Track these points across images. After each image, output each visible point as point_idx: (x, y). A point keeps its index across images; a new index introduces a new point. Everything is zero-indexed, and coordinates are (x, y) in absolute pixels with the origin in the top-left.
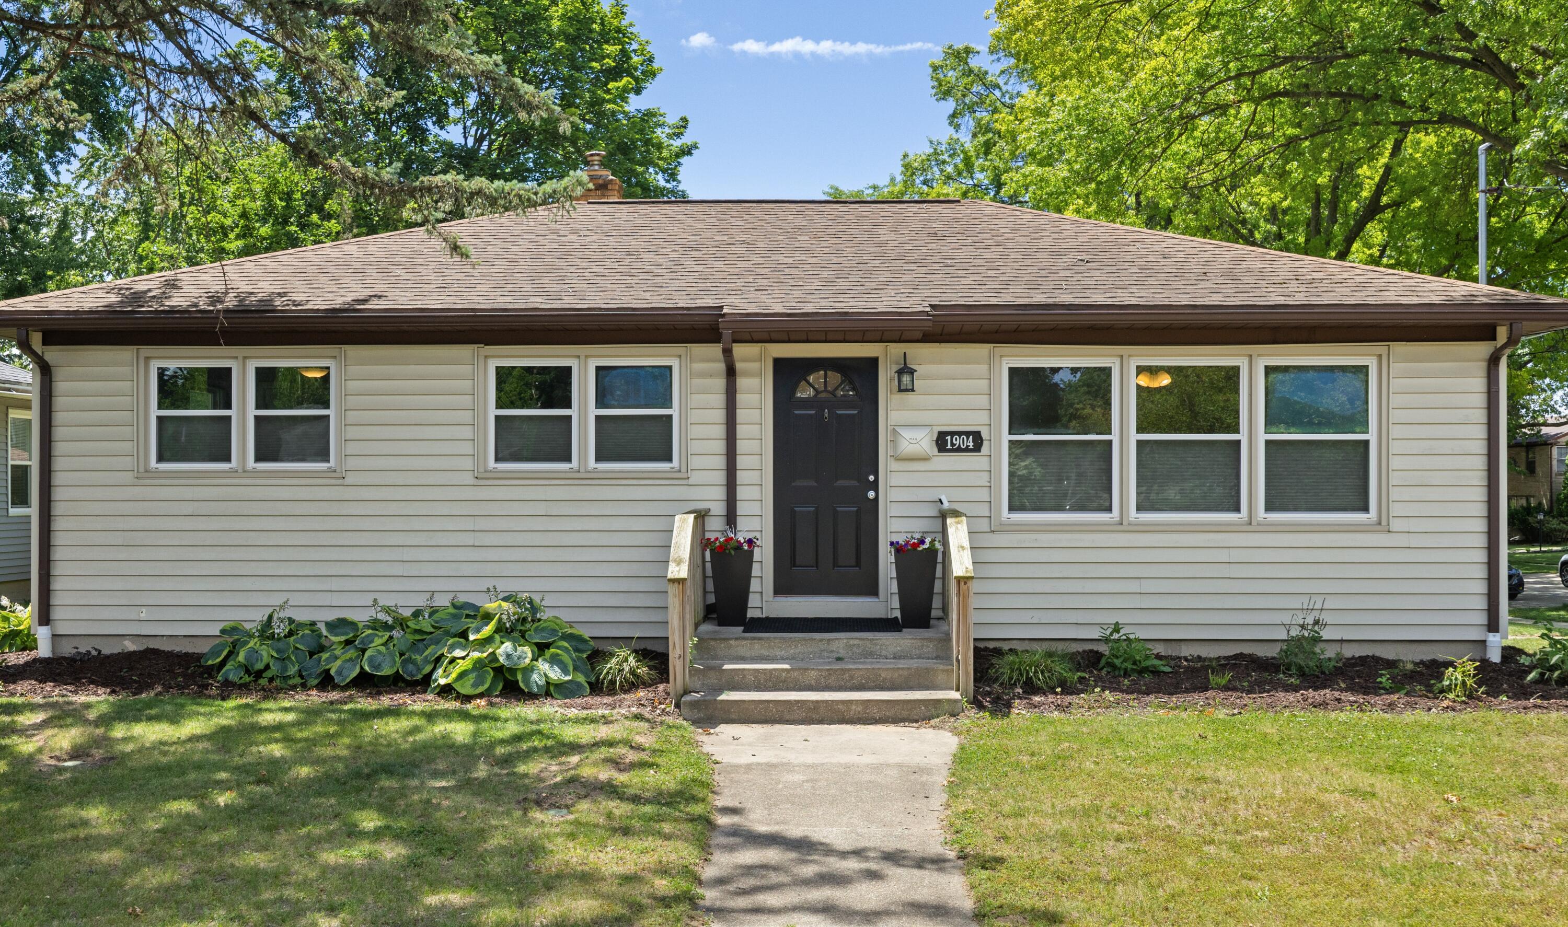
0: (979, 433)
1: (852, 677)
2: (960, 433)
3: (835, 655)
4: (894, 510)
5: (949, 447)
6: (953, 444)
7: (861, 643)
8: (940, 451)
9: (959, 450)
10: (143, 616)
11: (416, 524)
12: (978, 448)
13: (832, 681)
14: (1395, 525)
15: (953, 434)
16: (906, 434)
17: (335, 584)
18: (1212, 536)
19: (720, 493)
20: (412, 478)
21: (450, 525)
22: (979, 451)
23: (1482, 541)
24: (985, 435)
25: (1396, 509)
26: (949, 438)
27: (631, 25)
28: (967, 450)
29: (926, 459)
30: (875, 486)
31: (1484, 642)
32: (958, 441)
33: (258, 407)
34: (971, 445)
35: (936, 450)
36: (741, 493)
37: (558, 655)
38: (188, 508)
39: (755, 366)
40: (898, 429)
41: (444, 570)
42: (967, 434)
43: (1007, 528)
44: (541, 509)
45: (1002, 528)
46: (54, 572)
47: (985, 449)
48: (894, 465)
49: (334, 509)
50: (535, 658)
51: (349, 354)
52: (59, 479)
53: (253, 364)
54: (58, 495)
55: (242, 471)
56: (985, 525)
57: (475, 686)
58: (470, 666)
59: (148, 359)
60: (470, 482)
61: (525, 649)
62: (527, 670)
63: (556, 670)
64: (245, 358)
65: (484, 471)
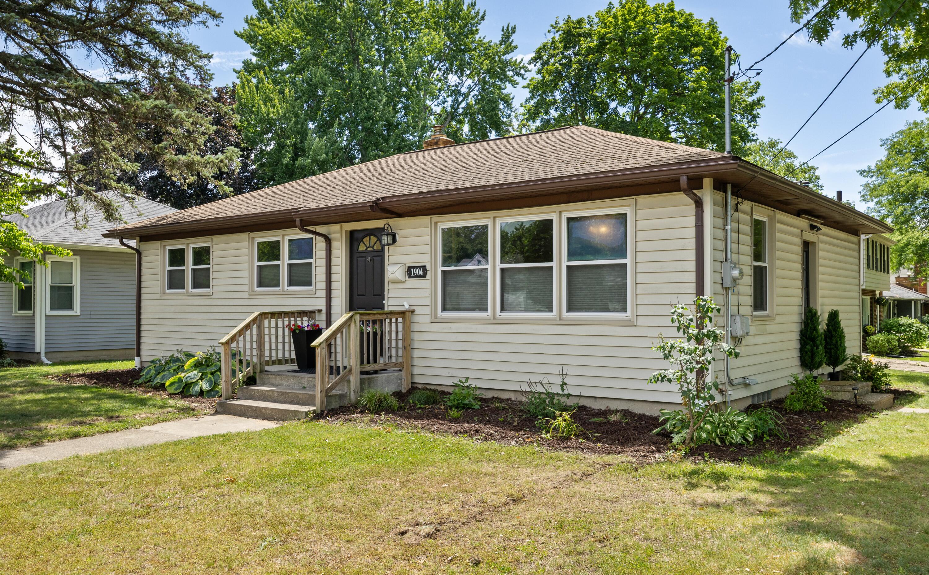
2: (417, 267)
12: (425, 276)
14: (640, 321)
18: (536, 327)
20: (231, 295)
24: (428, 268)
28: (420, 276)
33: (193, 265)
37: (211, 378)
38: (172, 309)
39: (338, 235)
42: (420, 267)
43: (440, 321)
45: (436, 320)
47: (429, 275)
48: (392, 286)
50: (201, 379)
51: (214, 240)
52: (143, 297)
53: (192, 246)
54: (143, 303)
55: (188, 293)
56: (427, 319)
57: (176, 389)
58: (176, 380)
59: (165, 246)
60: (247, 296)
61: (200, 374)
62: (196, 383)
63: (208, 384)
64: (188, 244)
65: (253, 291)
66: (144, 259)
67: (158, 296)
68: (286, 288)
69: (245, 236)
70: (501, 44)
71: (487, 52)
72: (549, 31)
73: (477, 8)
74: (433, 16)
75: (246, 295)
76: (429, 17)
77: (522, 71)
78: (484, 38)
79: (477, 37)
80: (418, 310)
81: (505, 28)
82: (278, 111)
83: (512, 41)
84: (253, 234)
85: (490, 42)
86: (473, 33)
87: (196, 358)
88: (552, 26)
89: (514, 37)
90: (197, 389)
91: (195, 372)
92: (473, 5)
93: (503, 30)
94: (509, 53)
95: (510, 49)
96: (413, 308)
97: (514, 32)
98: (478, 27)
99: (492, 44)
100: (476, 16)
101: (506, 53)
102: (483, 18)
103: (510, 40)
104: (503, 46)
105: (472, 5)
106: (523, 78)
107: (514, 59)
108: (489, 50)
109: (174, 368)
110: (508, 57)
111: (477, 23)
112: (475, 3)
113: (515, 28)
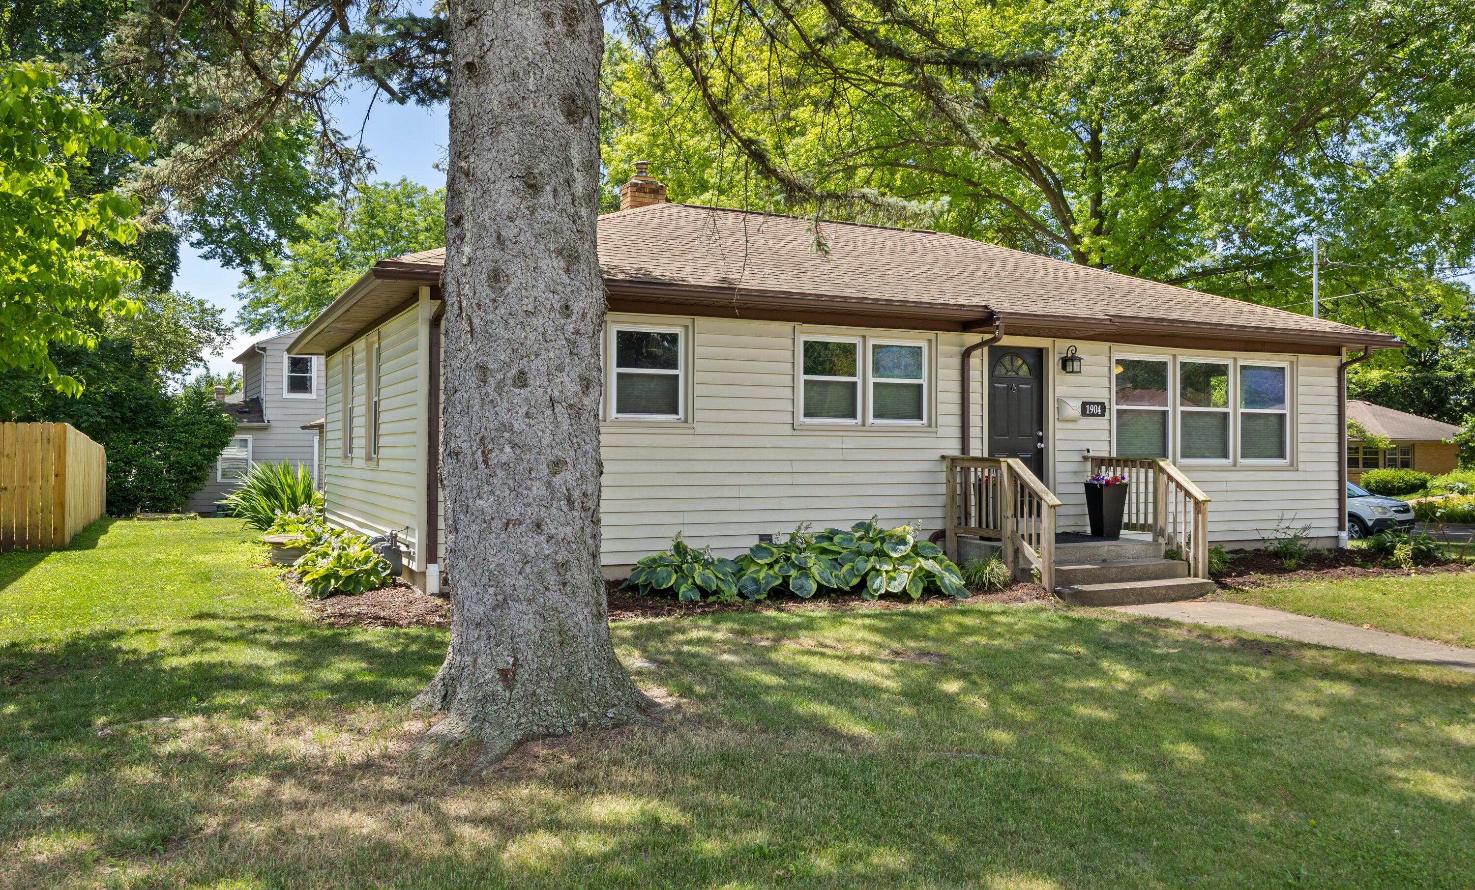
0: (1103, 403)
2: (1094, 403)
3: (1102, 558)
5: (1088, 412)
6: (1090, 411)
8: (1083, 415)
9: (1093, 415)
11: (749, 467)
12: (1102, 413)
13: (1124, 575)
14: (1301, 467)
15: (1090, 403)
16: (1066, 403)
18: (1218, 474)
19: (957, 444)
21: (774, 467)
22: (1102, 415)
23: (1335, 477)
24: (1106, 405)
25: (1301, 457)
26: (1088, 406)
28: (1097, 415)
29: (1074, 421)
30: (1042, 439)
31: (1337, 537)
32: (1092, 408)
33: (619, 365)
34: (1099, 411)
35: (1080, 414)
41: (769, 504)
42: (1098, 404)
44: (839, 455)
48: (1057, 425)
49: (685, 453)
53: (616, 328)
65: (798, 424)
68: (871, 420)
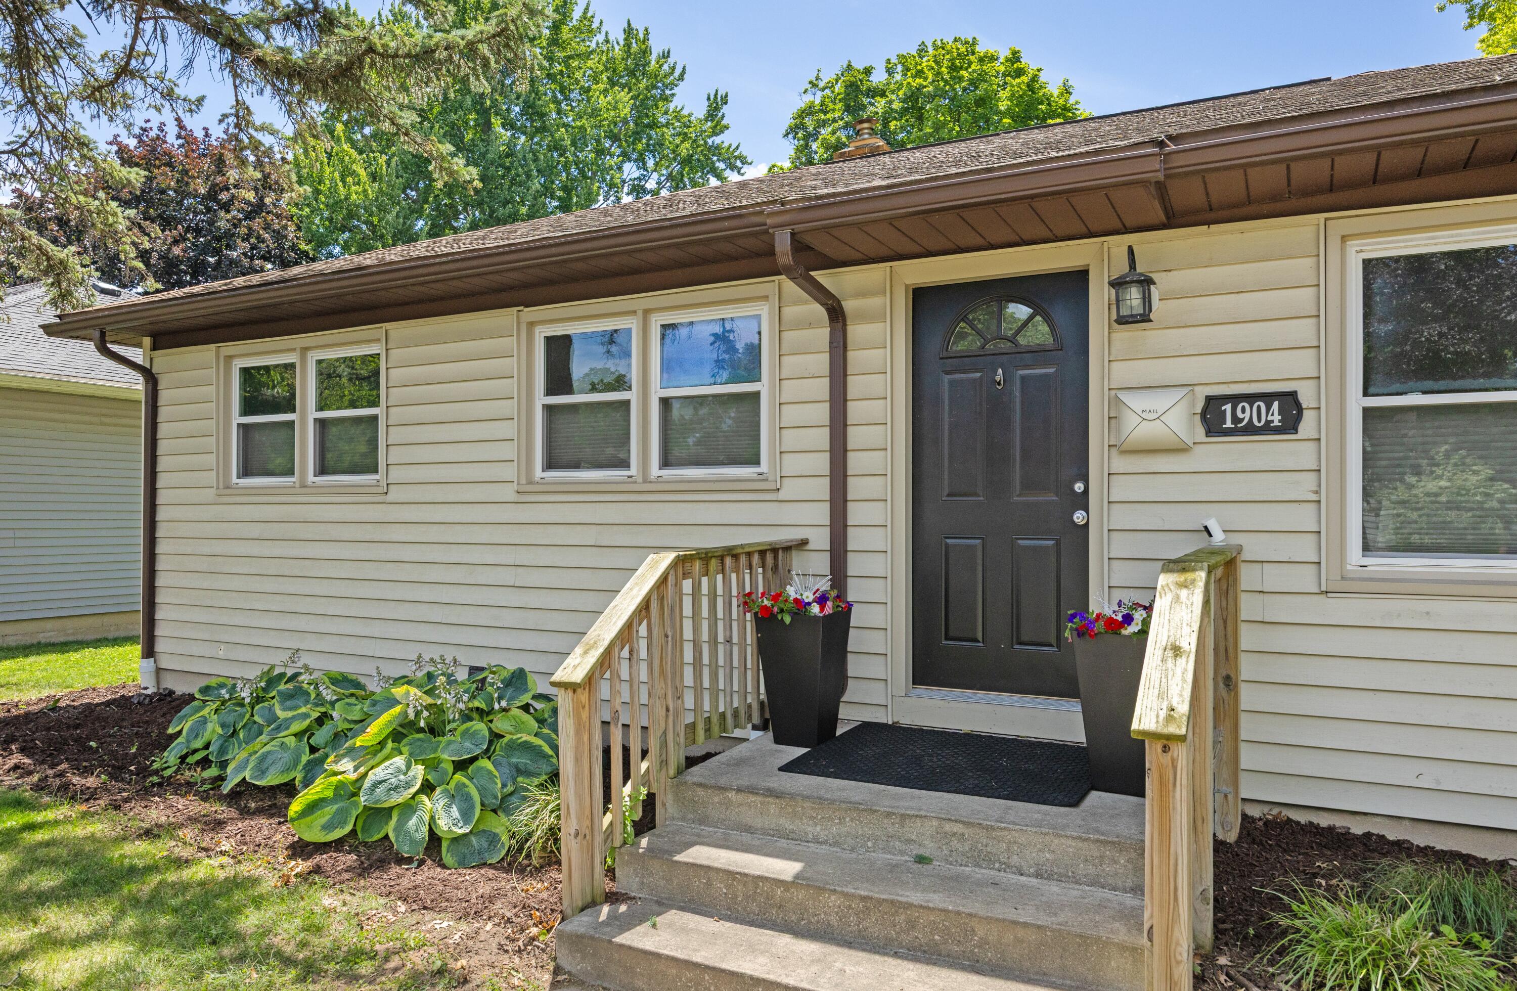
0: (1293, 395)
1: (912, 925)
2: (1251, 398)
3: (917, 851)
4: (1120, 546)
5: (1229, 424)
6: (1236, 420)
7: (967, 831)
8: (1209, 433)
9: (1250, 430)
10: (221, 654)
12: (1291, 424)
13: (872, 925)
15: (1235, 399)
16: (1135, 402)
17: (376, 629)
19: (822, 513)
20: (452, 493)
21: (489, 556)
22: (1295, 430)
24: (1305, 400)
26: (1228, 407)
27: (1077, 103)
28: (1267, 429)
29: (1181, 449)
30: (1082, 501)
32: (1246, 413)
33: (318, 407)
34: (1276, 419)
35: (1200, 431)
36: (856, 514)
37: (464, 785)
38: (255, 530)
39: (875, 302)
40: (1123, 396)
42: (1267, 398)
43: (1356, 586)
44: (589, 536)
45: (1346, 586)
46: (158, 600)
47: (1307, 426)
48: (1120, 464)
50: (428, 788)
51: (392, 333)
52: (162, 497)
53: (314, 356)
54: (161, 515)
55: (303, 486)
56: (1305, 579)
57: (328, 827)
58: (329, 793)
59: (229, 358)
60: (513, 497)
61: (419, 771)
62: (409, 808)
63: (455, 812)
64: (305, 350)
65: (530, 482)
66: (164, 396)
67: (209, 495)
68: (655, 469)
69: (505, 317)
70: (706, 120)
71: (686, 130)
72: (805, 92)
73: (671, 61)
74: (607, 69)
75: (508, 492)
76: (601, 68)
77: (739, 164)
78: (682, 109)
79: (672, 106)
80: (1252, 547)
81: (712, 97)
82: (365, 191)
83: (723, 116)
84: (531, 313)
85: (690, 115)
86: (666, 99)
87: (398, 709)
88: (811, 82)
89: (725, 109)
90: (417, 827)
91: (399, 761)
92: (666, 55)
93: (709, 99)
94: (717, 135)
95: (719, 129)
96: (1236, 539)
97: (726, 103)
98: (676, 90)
99: (693, 119)
100: (672, 73)
101: (715, 134)
102: (681, 78)
103: (720, 115)
104: (709, 124)
105: (664, 57)
106: (739, 172)
107: (726, 144)
108: (689, 127)
109: (296, 727)
110: (717, 140)
111: (673, 85)
112: (669, 52)
113: (726, 96)
